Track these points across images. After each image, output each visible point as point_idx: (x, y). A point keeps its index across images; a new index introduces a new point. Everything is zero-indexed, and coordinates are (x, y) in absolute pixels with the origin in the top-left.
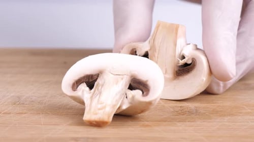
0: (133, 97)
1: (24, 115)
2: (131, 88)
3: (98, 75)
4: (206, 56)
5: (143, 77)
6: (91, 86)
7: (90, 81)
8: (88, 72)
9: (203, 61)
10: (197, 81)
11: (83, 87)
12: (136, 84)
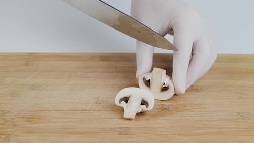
0: (143, 108)
1: (101, 112)
2: (142, 104)
3: (129, 97)
4: (173, 83)
5: (146, 100)
6: (126, 102)
7: (126, 100)
8: (126, 96)
9: (171, 87)
10: (169, 94)
11: (124, 102)
12: (144, 103)
